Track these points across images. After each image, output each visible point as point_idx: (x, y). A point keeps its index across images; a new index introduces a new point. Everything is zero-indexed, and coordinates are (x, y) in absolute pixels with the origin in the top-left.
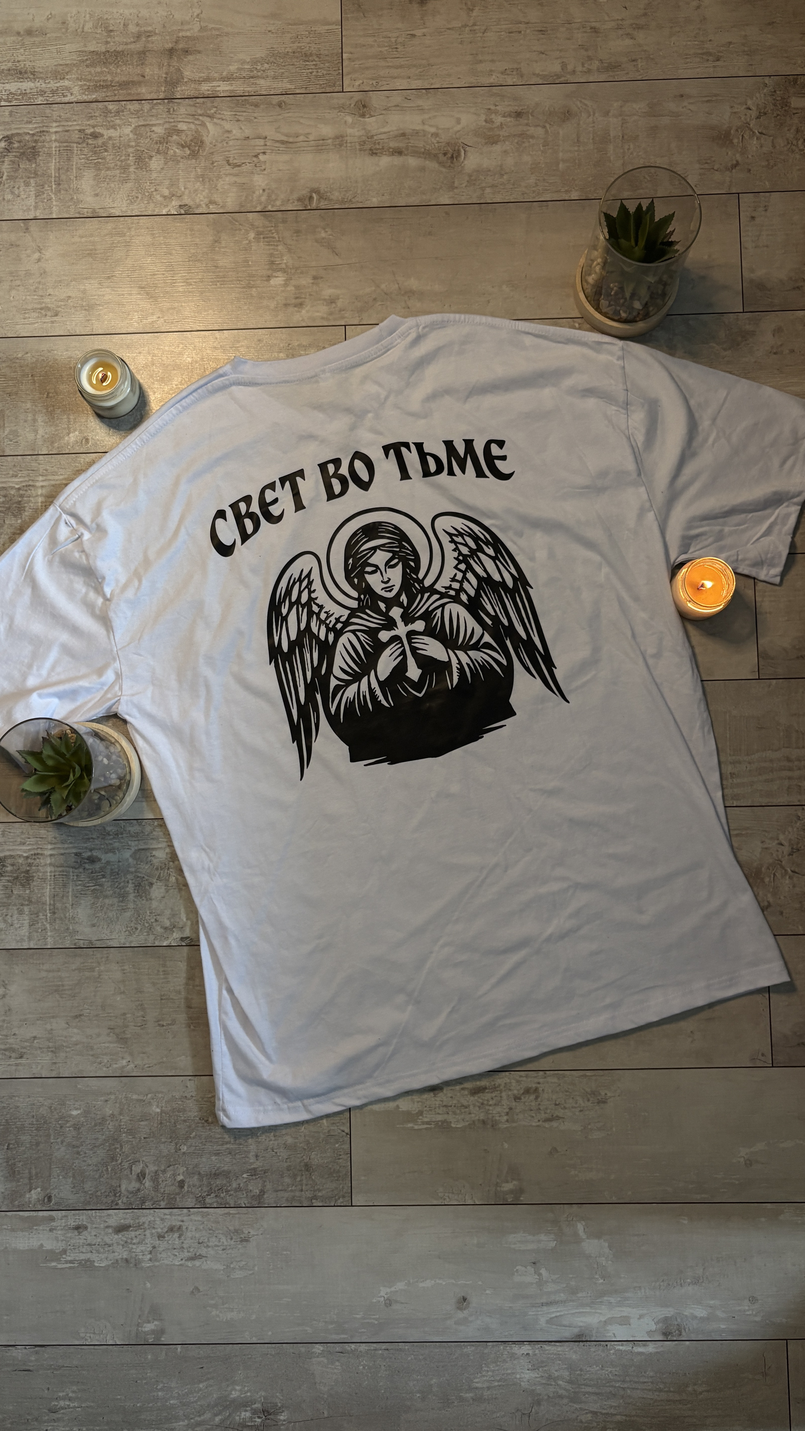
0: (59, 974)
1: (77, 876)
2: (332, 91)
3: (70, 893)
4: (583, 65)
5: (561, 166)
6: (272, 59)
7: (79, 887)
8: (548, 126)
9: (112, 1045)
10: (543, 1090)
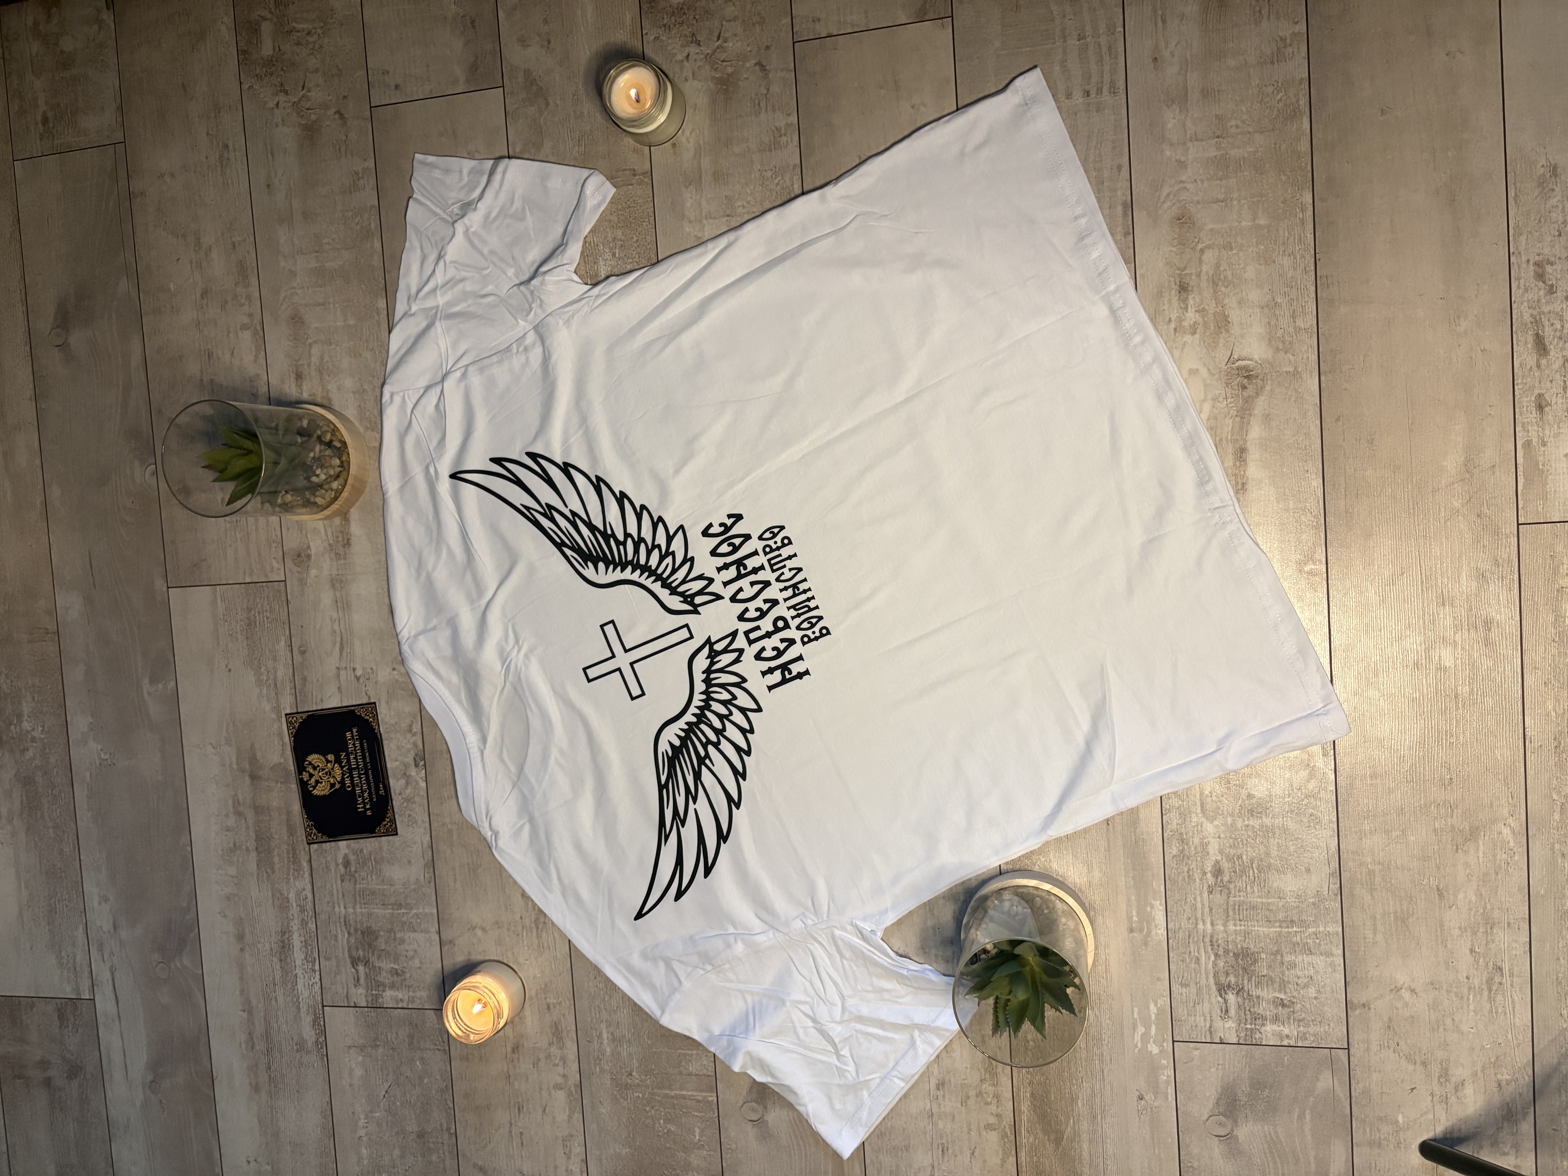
0: (1378, 916)
1: (1239, 891)
2: (283, 594)
3: (1264, 900)
4: (242, 305)
5: (352, 322)
6: (256, 662)
7: (1256, 890)
8: (309, 341)
9: (1481, 847)
10: (1538, 255)
